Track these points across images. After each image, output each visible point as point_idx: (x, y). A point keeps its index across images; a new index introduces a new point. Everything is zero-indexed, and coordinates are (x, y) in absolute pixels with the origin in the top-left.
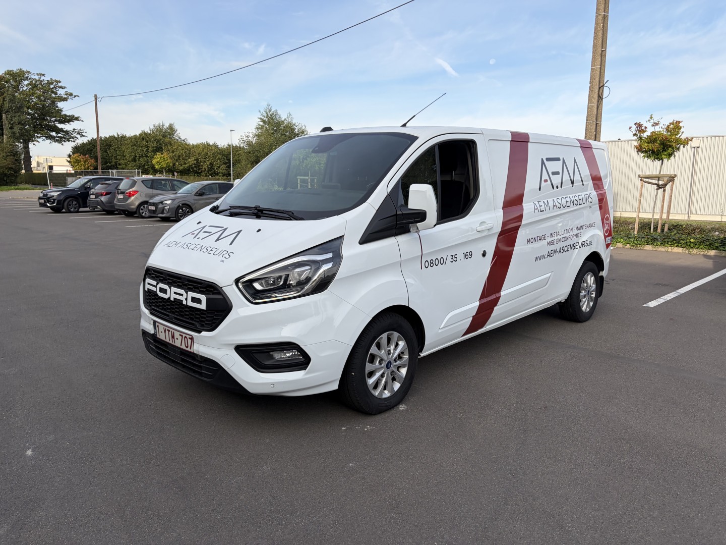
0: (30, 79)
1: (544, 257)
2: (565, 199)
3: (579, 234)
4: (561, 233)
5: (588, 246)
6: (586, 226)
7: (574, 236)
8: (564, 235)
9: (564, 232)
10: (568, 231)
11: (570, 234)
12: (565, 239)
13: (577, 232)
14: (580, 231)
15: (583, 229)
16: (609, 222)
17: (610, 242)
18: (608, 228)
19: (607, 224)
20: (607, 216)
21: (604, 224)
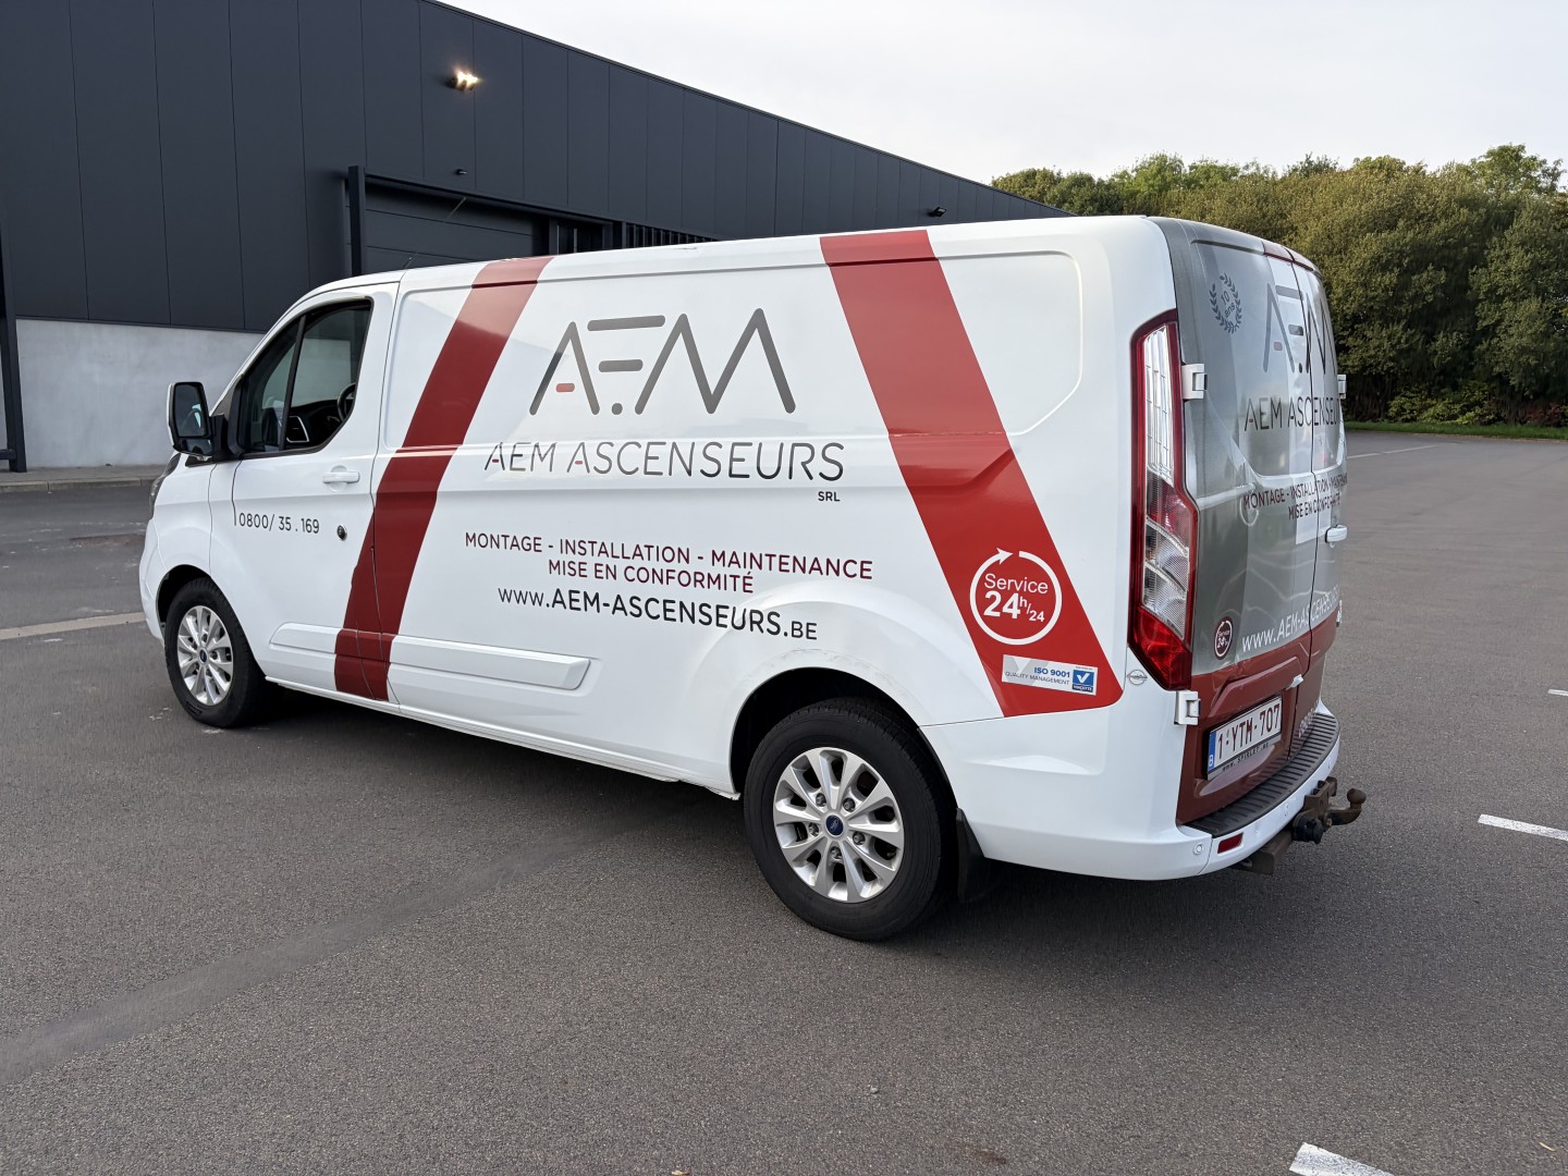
1: (537, 599)
2: (644, 447)
3: (739, 582)
4: (618, 552)
5: (782, 633)
6: (790, 561)
7: (699, 577)
8: (637, 563)
9: (637, 554)
10: (661, 554)
11: (674, 565)
12: (643, 575)
13: (718, 569)
14: (742, 572)
15: (760, 567)
16: (1042, 588)
17: (1068, 687)
18: (1024, 614)
19: (1021, 593)
20: (1014, 560)
21: (981, 590)
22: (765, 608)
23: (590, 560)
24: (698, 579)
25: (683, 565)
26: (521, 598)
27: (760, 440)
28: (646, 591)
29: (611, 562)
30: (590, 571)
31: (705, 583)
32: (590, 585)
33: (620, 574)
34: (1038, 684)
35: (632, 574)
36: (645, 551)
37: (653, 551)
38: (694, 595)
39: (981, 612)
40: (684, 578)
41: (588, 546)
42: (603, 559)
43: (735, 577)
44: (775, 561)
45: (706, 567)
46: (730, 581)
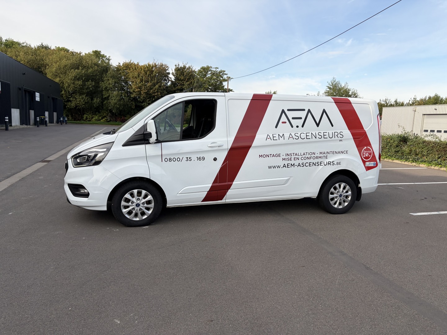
0: (211, 71)
2: (305, 134)
3: (325, 157)
4: (299, 154)
5: (335, 165)
6: (335, 152)
7: (317, 157)
8: (304, 156)
9: (304, 154)
10: (309, 154)
11: (312, 156)
12: (305, 158)
13: (321, 155)
14: (326, 155)
15: (329, 154)
16: (370, 152)
17: (373, 166)
18: (368, 156)
19: (368, 153)
20: (367, 148)
21: (363, 153)
22: (331, 161)
23: (293, 157)
24: (317, 158)
25: (314, 155)
26: (274, 167)
27: (328, 131)
28: (305, 162)
29: (298, 157)
30: (293, 159)
31: (318, 158)
32: (292, 162)
33: (300, 159)
34: (370, 166)
35: (302, 158)
36: (306, 154)
37: (307, 154)
38: (316, 161)
39: (363, 156)
40: (314, 158)
41: (293, 154)
42: (296, 156)
43: (324, 156)
44: (332, 152)
45: (319, 155)
46: (323, 157)
